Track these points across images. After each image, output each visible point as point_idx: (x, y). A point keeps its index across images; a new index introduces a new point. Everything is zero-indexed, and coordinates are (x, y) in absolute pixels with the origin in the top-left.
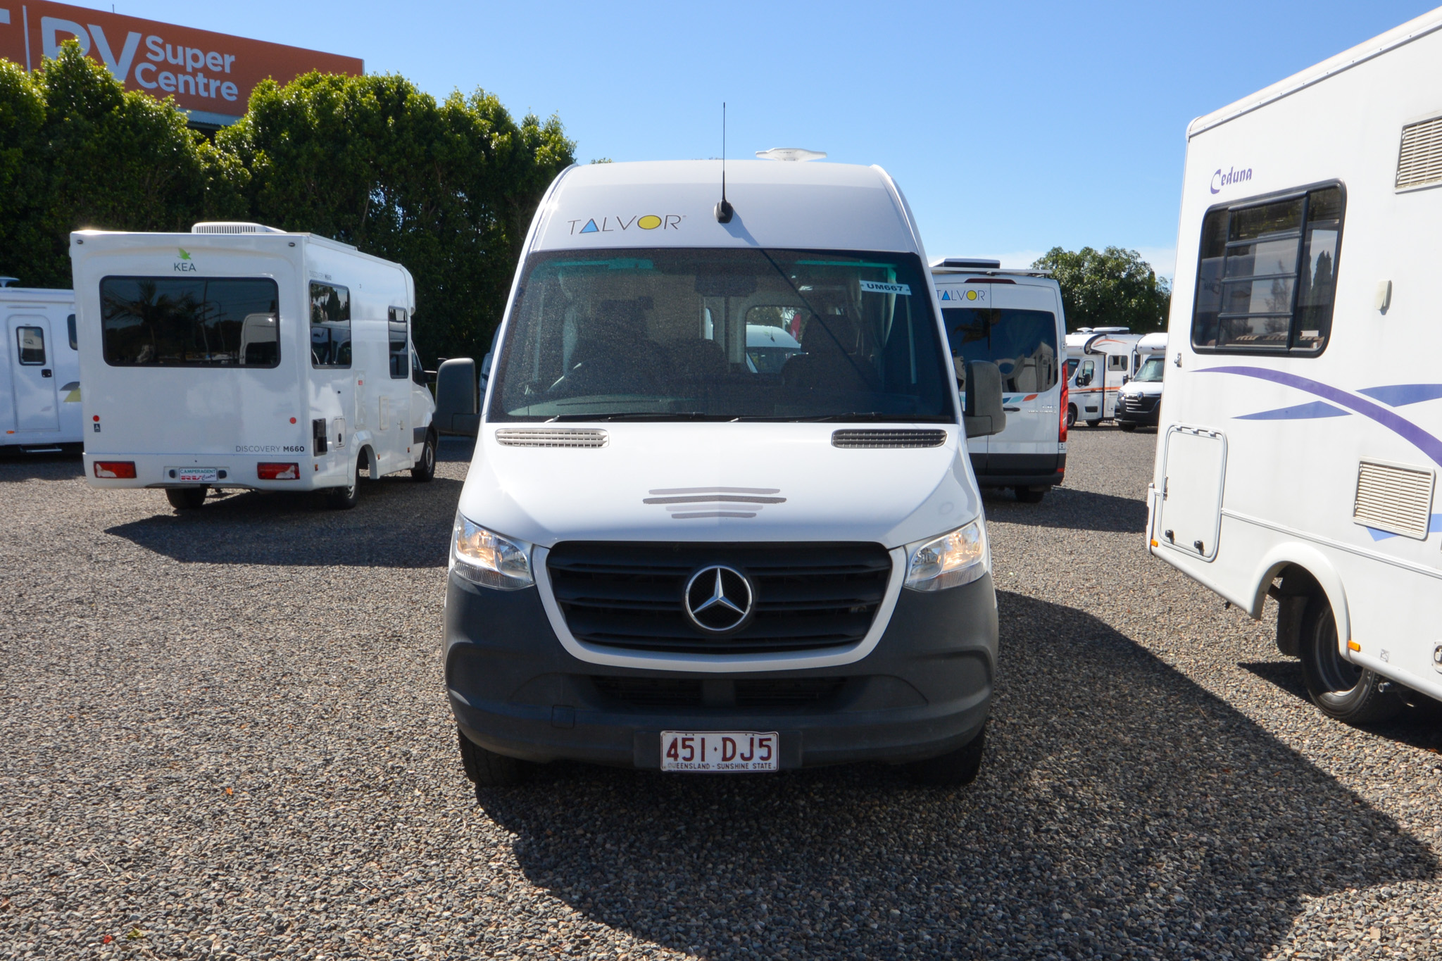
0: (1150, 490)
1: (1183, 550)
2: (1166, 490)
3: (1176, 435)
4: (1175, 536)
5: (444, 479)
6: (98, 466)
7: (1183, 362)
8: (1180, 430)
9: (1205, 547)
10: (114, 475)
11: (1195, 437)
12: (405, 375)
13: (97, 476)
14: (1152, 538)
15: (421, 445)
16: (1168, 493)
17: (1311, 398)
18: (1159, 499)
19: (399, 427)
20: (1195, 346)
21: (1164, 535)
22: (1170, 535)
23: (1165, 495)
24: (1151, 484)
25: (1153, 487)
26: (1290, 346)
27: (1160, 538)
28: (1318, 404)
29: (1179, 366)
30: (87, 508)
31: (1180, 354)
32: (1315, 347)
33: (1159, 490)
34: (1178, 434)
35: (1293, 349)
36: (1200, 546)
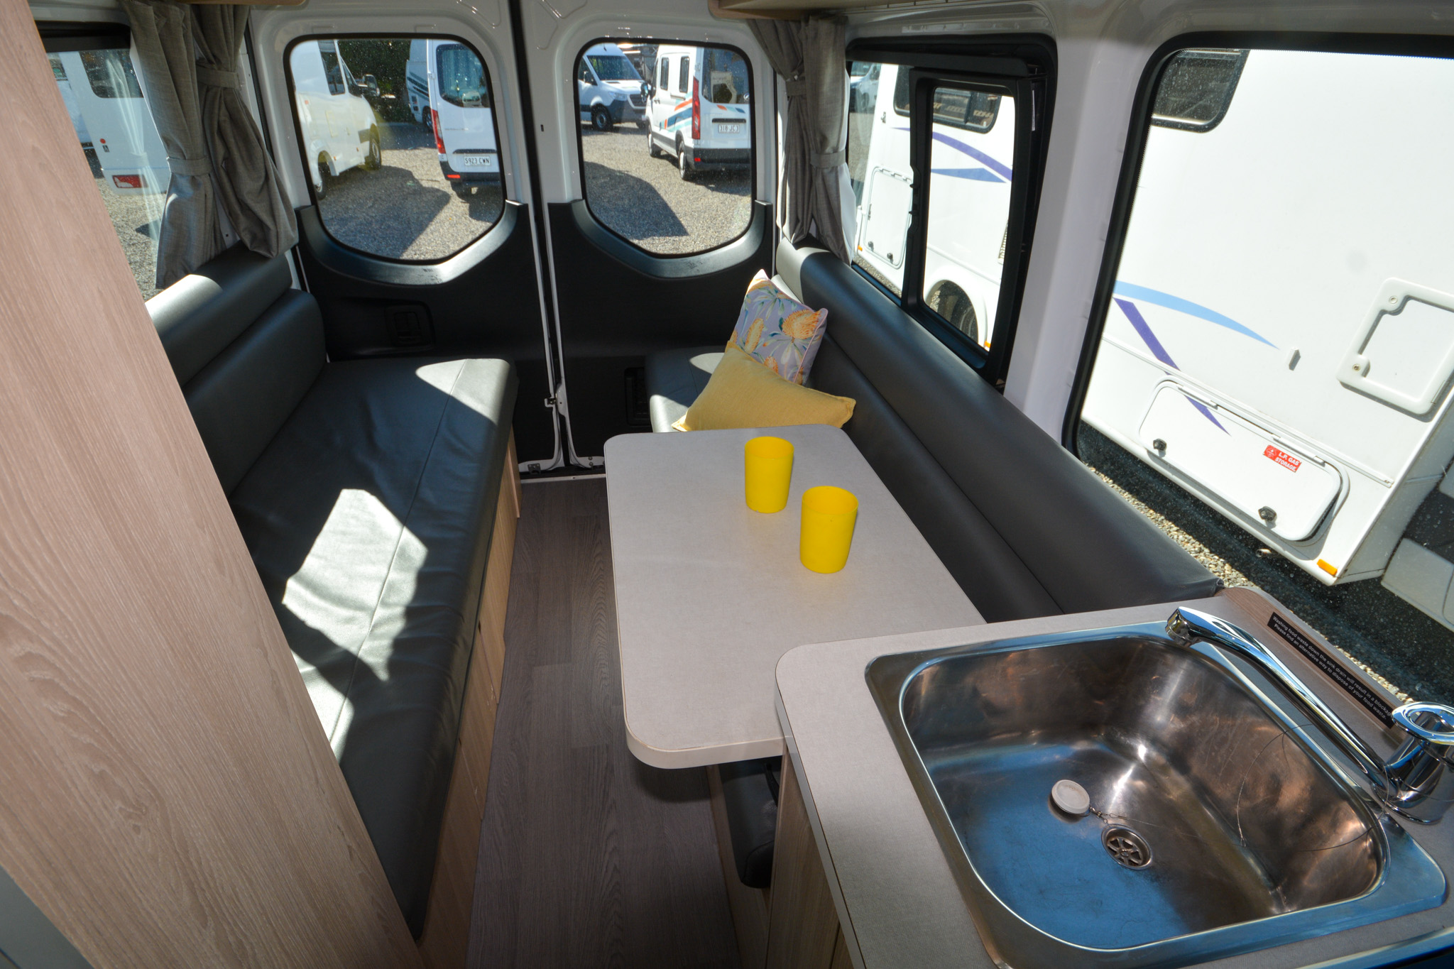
0: (859, 211)
1: (878, 256)
2: (870, 213)
3: (878, 175)
4: (874, 246)
5: (390, 167)
6: (117, 179)
7: (887, 120)
8: (882, 171)
9: (894, 258)
10: (131, 185)
11: (892, 178)
12: (343, 92)
13: (117, 186)
14: (859, 244)
15: (367, 144)
16: (871, 215)
17: (977, 165)
18: (865, 218)
19: (346, 133)
20: (896, 108)
21: (867, 244)
22: (871, 245)
23: (869, 217)
24: (859, 207)
25: (861, 209)
26: (966, 121)
27: (865, 246)
28: (982, 171)
29: (884, 121)
30: (124, 205)
31: (885, 113)
32: (985, 125)
33: (865, 212)
34: (881, 174)
35: (968, 124)
36: (891, 257)
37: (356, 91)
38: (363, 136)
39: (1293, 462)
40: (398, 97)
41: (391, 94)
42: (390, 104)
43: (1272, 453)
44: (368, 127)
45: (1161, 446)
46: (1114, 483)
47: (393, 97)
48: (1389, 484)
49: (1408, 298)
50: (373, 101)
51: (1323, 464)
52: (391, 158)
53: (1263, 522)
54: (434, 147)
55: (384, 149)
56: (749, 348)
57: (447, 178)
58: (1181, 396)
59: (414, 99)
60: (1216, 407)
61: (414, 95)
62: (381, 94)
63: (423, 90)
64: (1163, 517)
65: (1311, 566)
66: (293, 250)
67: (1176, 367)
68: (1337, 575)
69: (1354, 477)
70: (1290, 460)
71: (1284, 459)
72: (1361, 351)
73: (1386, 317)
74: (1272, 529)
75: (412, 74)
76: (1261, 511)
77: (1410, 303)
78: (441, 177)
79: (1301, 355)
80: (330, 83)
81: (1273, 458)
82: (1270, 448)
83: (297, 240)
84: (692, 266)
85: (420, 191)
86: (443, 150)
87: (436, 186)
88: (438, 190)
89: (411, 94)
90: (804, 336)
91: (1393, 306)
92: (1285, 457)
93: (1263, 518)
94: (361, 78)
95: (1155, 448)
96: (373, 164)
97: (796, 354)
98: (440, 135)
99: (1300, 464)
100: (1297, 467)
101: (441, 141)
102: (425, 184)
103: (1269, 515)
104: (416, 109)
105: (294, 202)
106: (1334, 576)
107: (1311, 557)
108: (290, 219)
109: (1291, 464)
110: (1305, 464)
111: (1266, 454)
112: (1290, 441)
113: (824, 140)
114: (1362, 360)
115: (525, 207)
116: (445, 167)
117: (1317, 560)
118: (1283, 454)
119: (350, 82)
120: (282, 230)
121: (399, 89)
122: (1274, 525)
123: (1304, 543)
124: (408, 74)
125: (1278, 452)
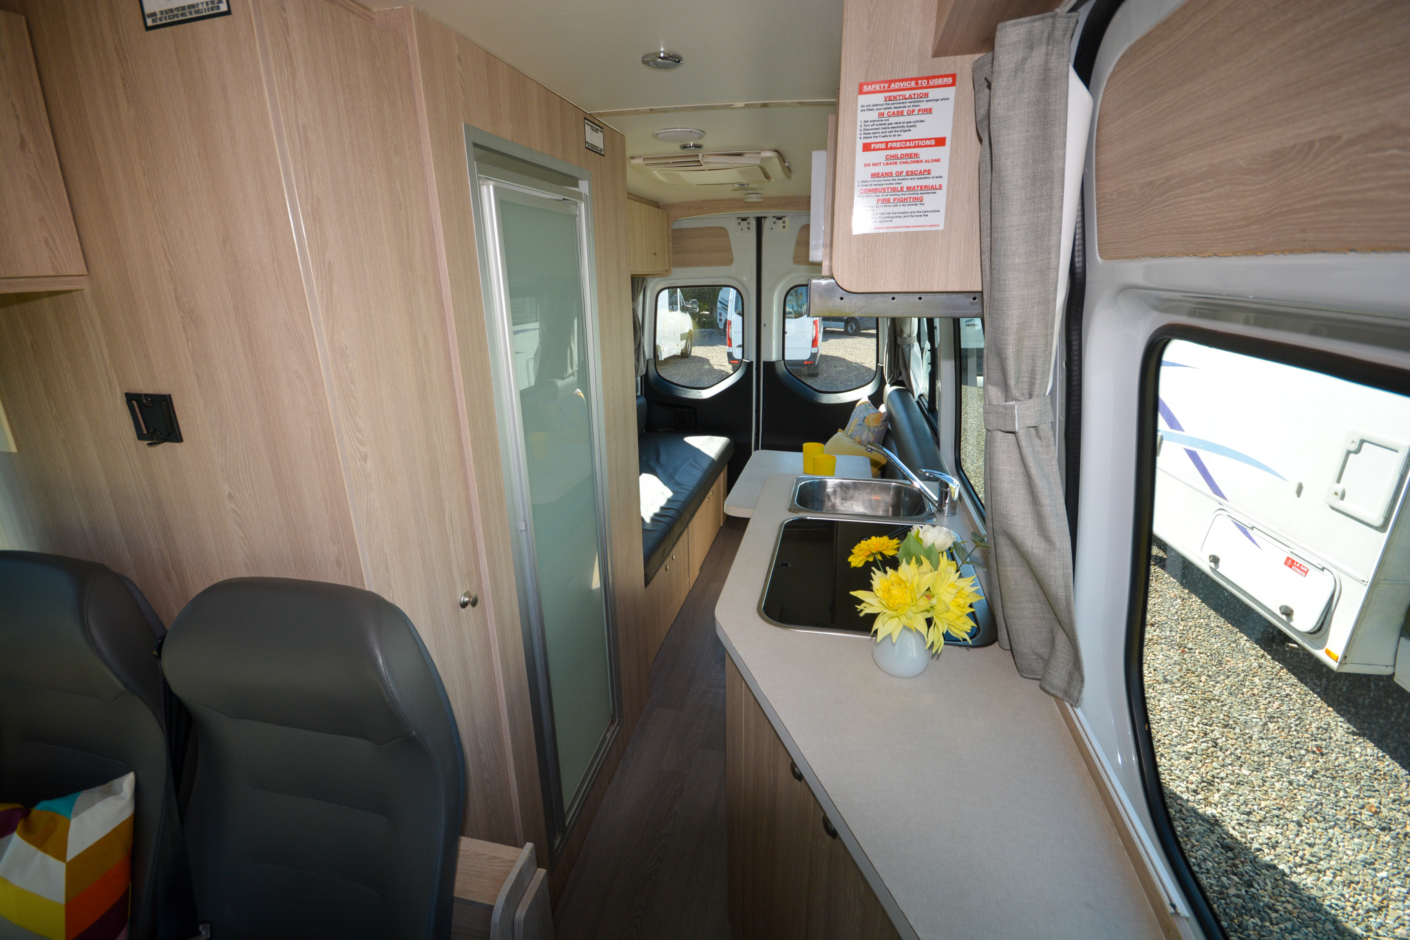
37: (684, 309)
38: (683, 337)
39: (1304, 569)
40: (711, 313)
41: (707, 311)
42: (705, 318)
43: (1290, 563)
44: (687, 331)
45: (1215, 560)
46: (1202, 602)
47: (708, 313)
48: (1365, 583)
49: (1362, 442)
50: (693, 316)
51: (1323, 569)
52: (697, 351)
53: (1284, 617)
54: (725, 344)
55: (694, 346)
56: (849, 433)
57: (730, 363)
58: (1229, 520)
59: (721, 314)
60: (1252, 528)
61: (721, 311)
62: (700, 311)
63: (725, 307)
64: (1237, 630)
65: (1320, 654)
66: (641, 377)
67: (1225, 499)
68: (1338, 661)
69: (1343, 577)
70: (1302, 568)
71: (1297, 567)
72: (1339, 481)
73: (1352, 455)
74: (1291, 624)
75: (722, 298)
76: (1280, 609)
77: (1365, 445)
78: (727, 364)
79: (1304, 486)
80: (670, 304)
81: (1290, 567)
82: (1288, 558)
83: (644, 373)
84: (839, 398)
85: (712, 370)
86: (730, 345)
87: (723, 369)
88: (723, 371)
89: (719, 311)
90: (875, 425)
91: (1354, 447)
92: (1298, 565)
93: (1283, 614)
94: (689, 301)
95: (1211, 561)
96: (685, 355)
97: (870, 435)
98: (730, 336)
99: (1308, 570)
100: (1306, 573)
101: (730, 340)
102: (716, 367)
103: (1288, 612)
104: (721, 320)
105: (647, 357)
106: (1336, 661)
107: (1320, 648)
108: (644, 363)
109: (1302, 570)
110: (1312, 570)
111: (1286, 564)
112: (1303, 553)
113: (902, 331)
114: (1339, 488)
115: (752, 363)
116: (730, 355)
117: (1324, 650)
118: (1297, 563)
119: (682, 304)
120: (640, 367)
121: (712, 309)
122: (1292, 620)
123: (1315, 636)
124: (719, 299)
125: (1293, 561)
